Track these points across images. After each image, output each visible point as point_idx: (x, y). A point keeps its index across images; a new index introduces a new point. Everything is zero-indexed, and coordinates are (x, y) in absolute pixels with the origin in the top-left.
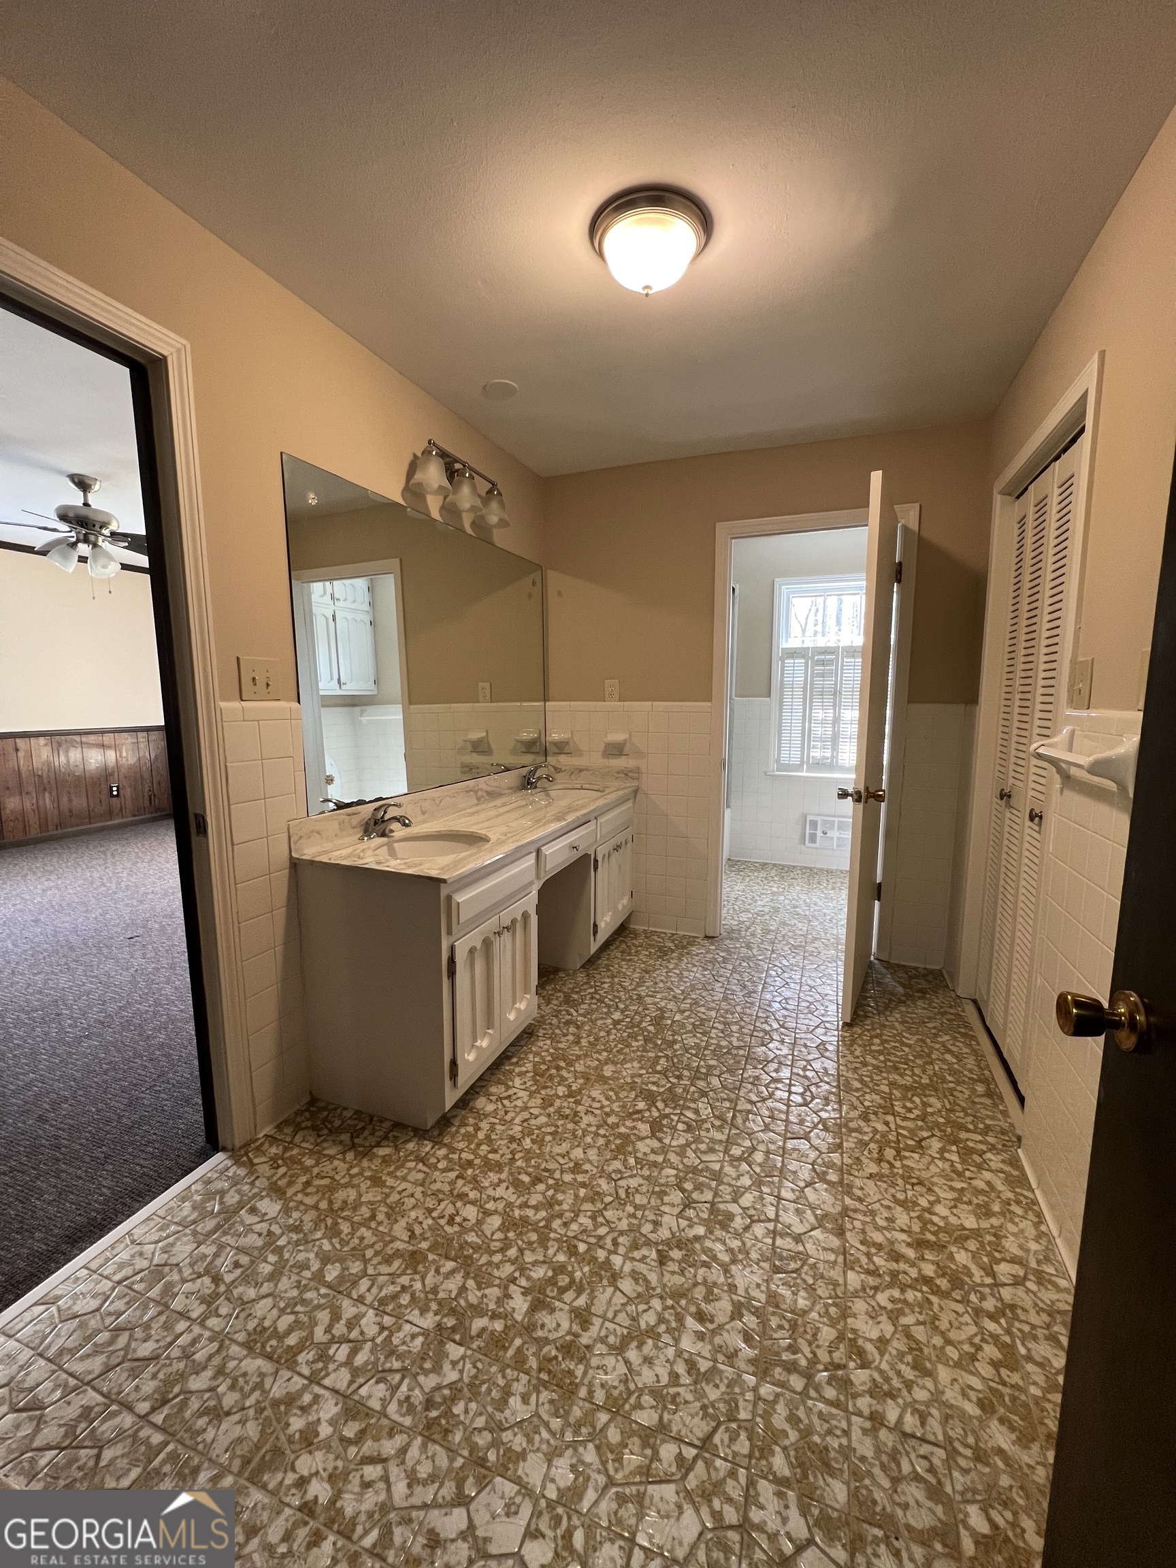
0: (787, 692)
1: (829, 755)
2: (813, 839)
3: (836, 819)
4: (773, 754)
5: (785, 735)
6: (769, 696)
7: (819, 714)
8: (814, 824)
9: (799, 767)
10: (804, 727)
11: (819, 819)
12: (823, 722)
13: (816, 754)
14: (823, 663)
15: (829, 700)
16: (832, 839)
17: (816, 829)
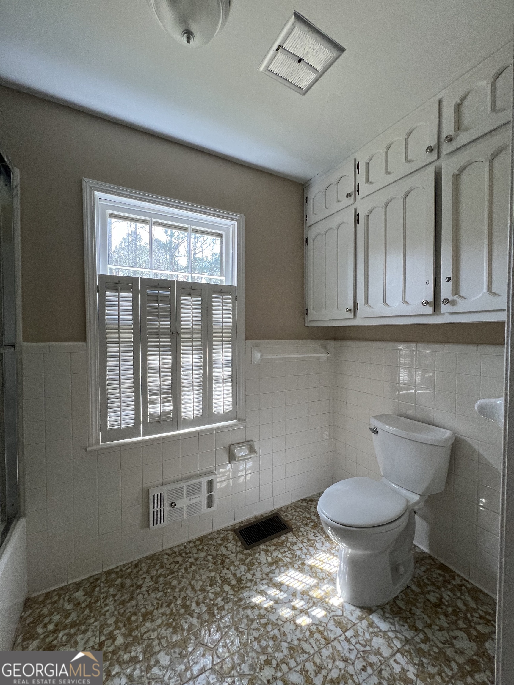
0: (111, 335)
1: (169, 408)
2: (159, 517)
3: (184, 485)
4: (95, 422)
5: (112, 392)
6: (84, 339)
7: (154, 361)
8: (159, 498)
9: (133, 432)
10: (136, 378)
11: (165, 490)
12: (161, 370)
13: (154, 409)
14: (156, 299)
15: (166, 341)
16: (182, 509)
17: (162, 504)
